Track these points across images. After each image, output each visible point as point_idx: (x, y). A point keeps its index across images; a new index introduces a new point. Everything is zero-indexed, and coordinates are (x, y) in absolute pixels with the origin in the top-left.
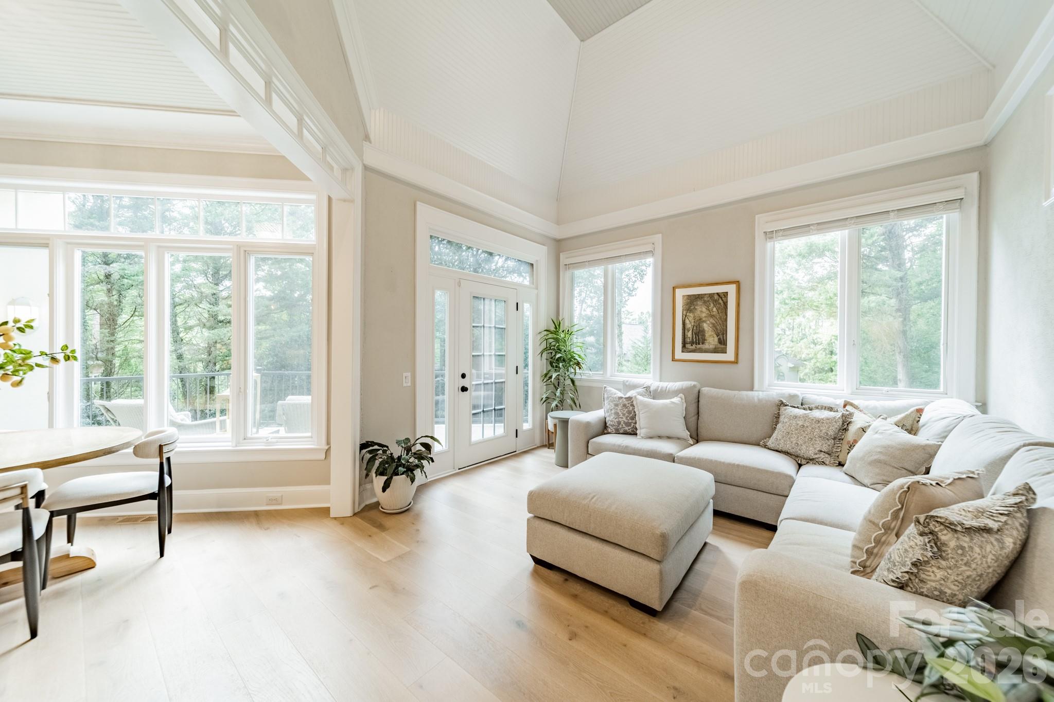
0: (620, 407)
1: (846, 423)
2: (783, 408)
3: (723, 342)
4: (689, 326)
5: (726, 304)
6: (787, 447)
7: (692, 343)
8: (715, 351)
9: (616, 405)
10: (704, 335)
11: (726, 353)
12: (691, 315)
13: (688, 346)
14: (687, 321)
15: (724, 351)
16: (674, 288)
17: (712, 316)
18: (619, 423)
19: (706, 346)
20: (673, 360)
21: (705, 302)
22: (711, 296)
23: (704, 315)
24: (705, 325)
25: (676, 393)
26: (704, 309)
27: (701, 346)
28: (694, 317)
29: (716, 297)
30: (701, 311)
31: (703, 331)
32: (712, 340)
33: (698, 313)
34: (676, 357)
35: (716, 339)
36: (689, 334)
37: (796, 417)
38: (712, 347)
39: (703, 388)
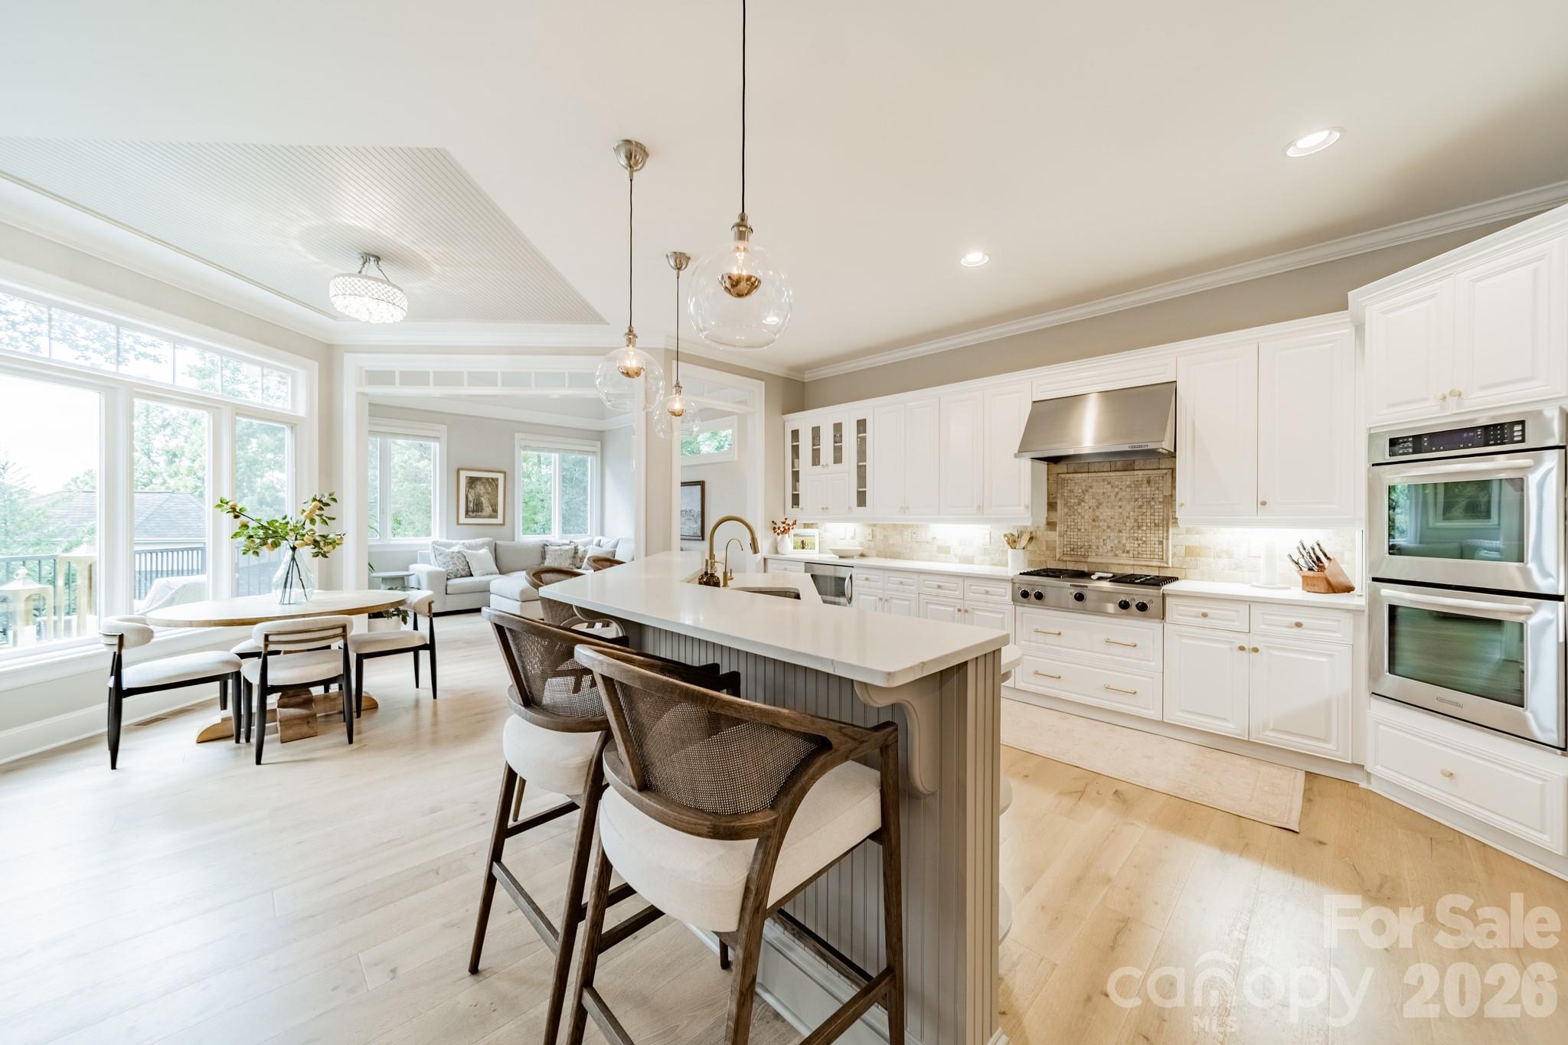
0: (455, 559)
1: (576, 551)
2: (546, 548)
3: (495, 511)
4: (471, 498)
5: (497, 486)
7: (473, 511)
8: (490, 517)
9: (452, 558)
10: (482, 506)
12: (472, 491)
13: (470, 513)
14: (469, 496)
15: (496, 517)
16: (458, 470)
17: (488, 493)
18: (458, 570)
19: (484, 514)
20: (458, 524)
21: (483, 483)
22: (487, 479)
23: (482, 492)
24: (483, 499)
25: (482, 546)
26: (482, 488)
27: (480, 513)
28: (475, 493)
29: (491, 480)
30: (480, 488)
31: (482, 503)
32: (488, 510)
33: (477, 490)
34: (461, 522)
35: (491, 509)
36: (471, 505)
37: (556, 550)
38: (488, 514)
39: (497, 542)
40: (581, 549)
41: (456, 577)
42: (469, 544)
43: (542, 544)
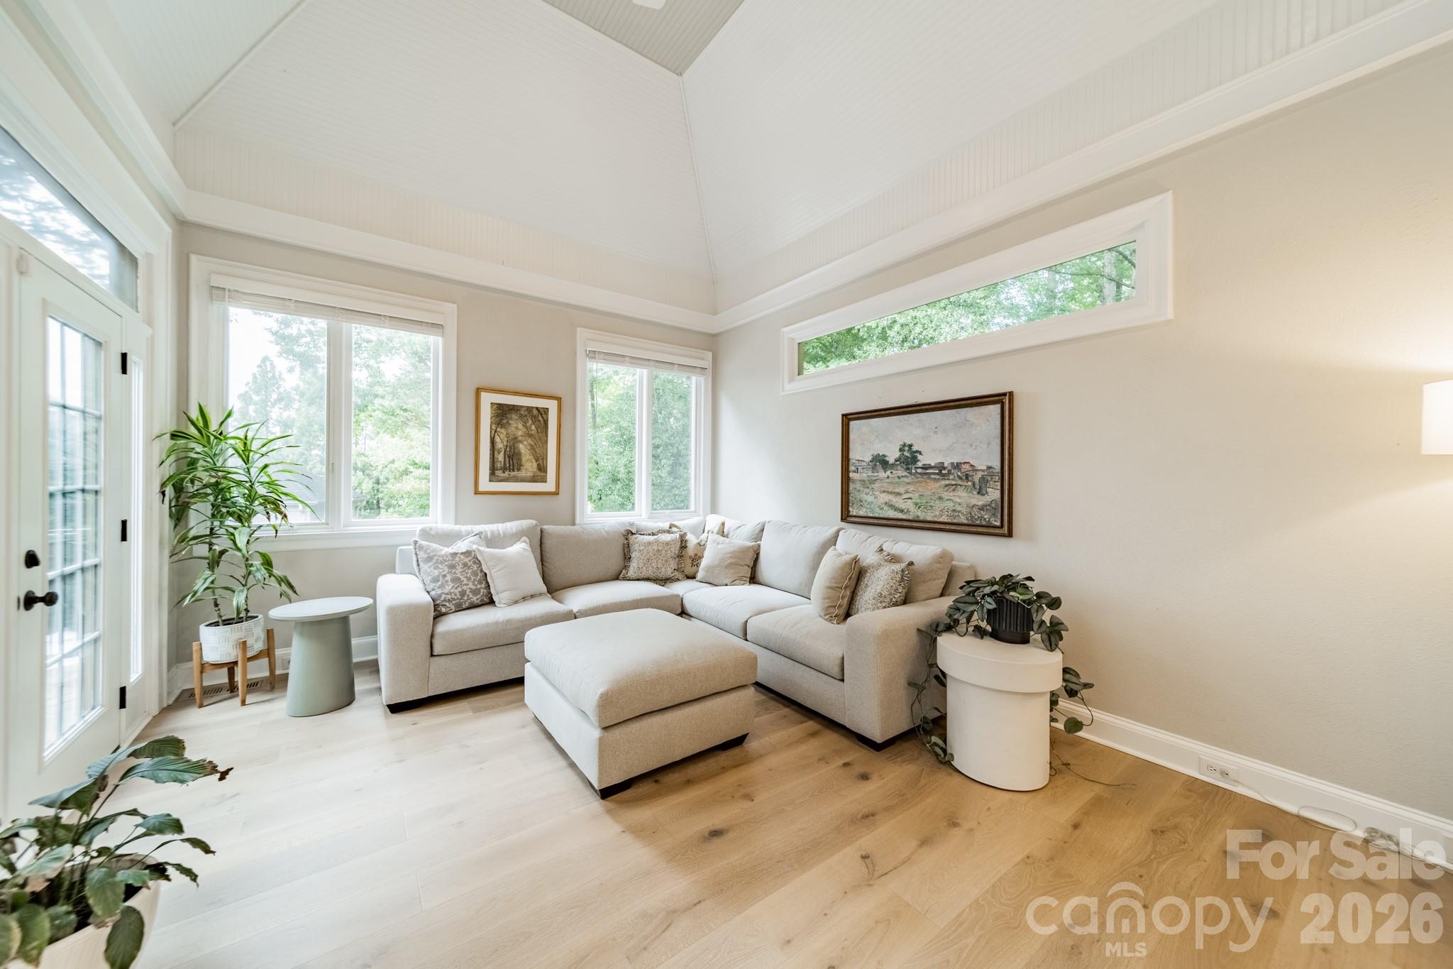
0: (459, 569)
2: (632, 538)
3: (542, 468)
4: (499, 445)
5: (546, 422)
6: (650, 573)
7: (504, 469)
8: (534, 479)
9: (452, 567)
10: (520, 460)
11: (546, 482)
12: (503, 431)
13: (499, 473)
14: (497, 439)
15: (544, 480)
16: (478, 391)
17: (530, 436)
18: (463, 593)
19: (523, 474)
20: (477, 492)
21: (521, 417)
22: (529, 409)
23: (520, 433)
24: (521, 446)
25: (516, 537)
26: (520, 426)
27: (515, 473)
28: (507, 434)
29: (535, 412)
30: (517, 427)
31: (519, 454)
32: (529, 467)
33: (512, 429)
34: (481, 489)
35: (535, 465)
36: (500, 457)
37: (649, 543)
38: (530, 474)
39: (545, 527)
40: (692, 540)
41: (460, 609)
42: (492, 533)
43: (623, 530)
